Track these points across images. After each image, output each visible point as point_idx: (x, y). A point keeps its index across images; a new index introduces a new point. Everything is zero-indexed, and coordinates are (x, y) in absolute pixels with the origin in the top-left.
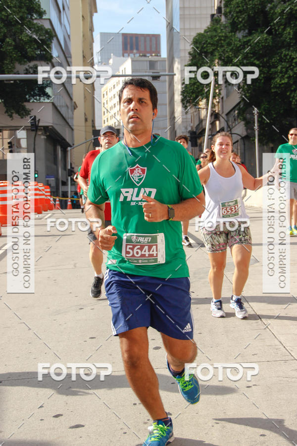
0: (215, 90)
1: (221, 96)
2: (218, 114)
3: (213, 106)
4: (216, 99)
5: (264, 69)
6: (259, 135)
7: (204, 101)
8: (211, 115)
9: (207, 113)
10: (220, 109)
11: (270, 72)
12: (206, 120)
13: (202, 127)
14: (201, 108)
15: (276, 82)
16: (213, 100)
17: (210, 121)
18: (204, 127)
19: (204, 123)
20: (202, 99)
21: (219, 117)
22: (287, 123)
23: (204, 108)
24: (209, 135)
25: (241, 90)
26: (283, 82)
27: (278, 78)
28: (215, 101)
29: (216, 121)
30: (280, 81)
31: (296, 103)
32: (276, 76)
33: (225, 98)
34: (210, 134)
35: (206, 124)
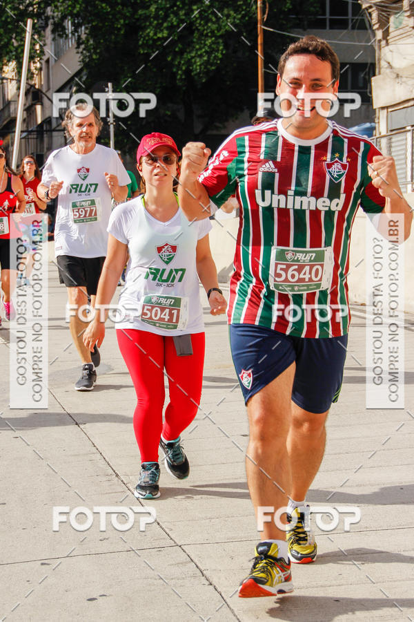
0: (33, 44)
1: (45, 58)
2: (39, 91)
3: (29, 75)
4: (34, 63)
5: (125, 10)
6: (115, 135)
7: (13, 64)
8: (27, 94)
9: (19, 88)
10: (42, 83)
11: (136, 17)
12: (16, 102)
13: (9, 116)
14: (7, 79)
15: (148, 35)
16: (29, 62)
17: (25, 105)
18: (13, 116)
19: (12, 107)
20: (9, 61)
21: (42, 98)
22: (169, 113)
23: (12, 80)
24: (22, 132)
25: (83, 46)
26: (160, 35)
27: (151, 28)
28: (32, 67)
29: (35, 104)
30: (155, 34)
31: (183, 77)
32: (148, 24)
33: (52, 62)
34: (25, 129)
35: (16, 110)
